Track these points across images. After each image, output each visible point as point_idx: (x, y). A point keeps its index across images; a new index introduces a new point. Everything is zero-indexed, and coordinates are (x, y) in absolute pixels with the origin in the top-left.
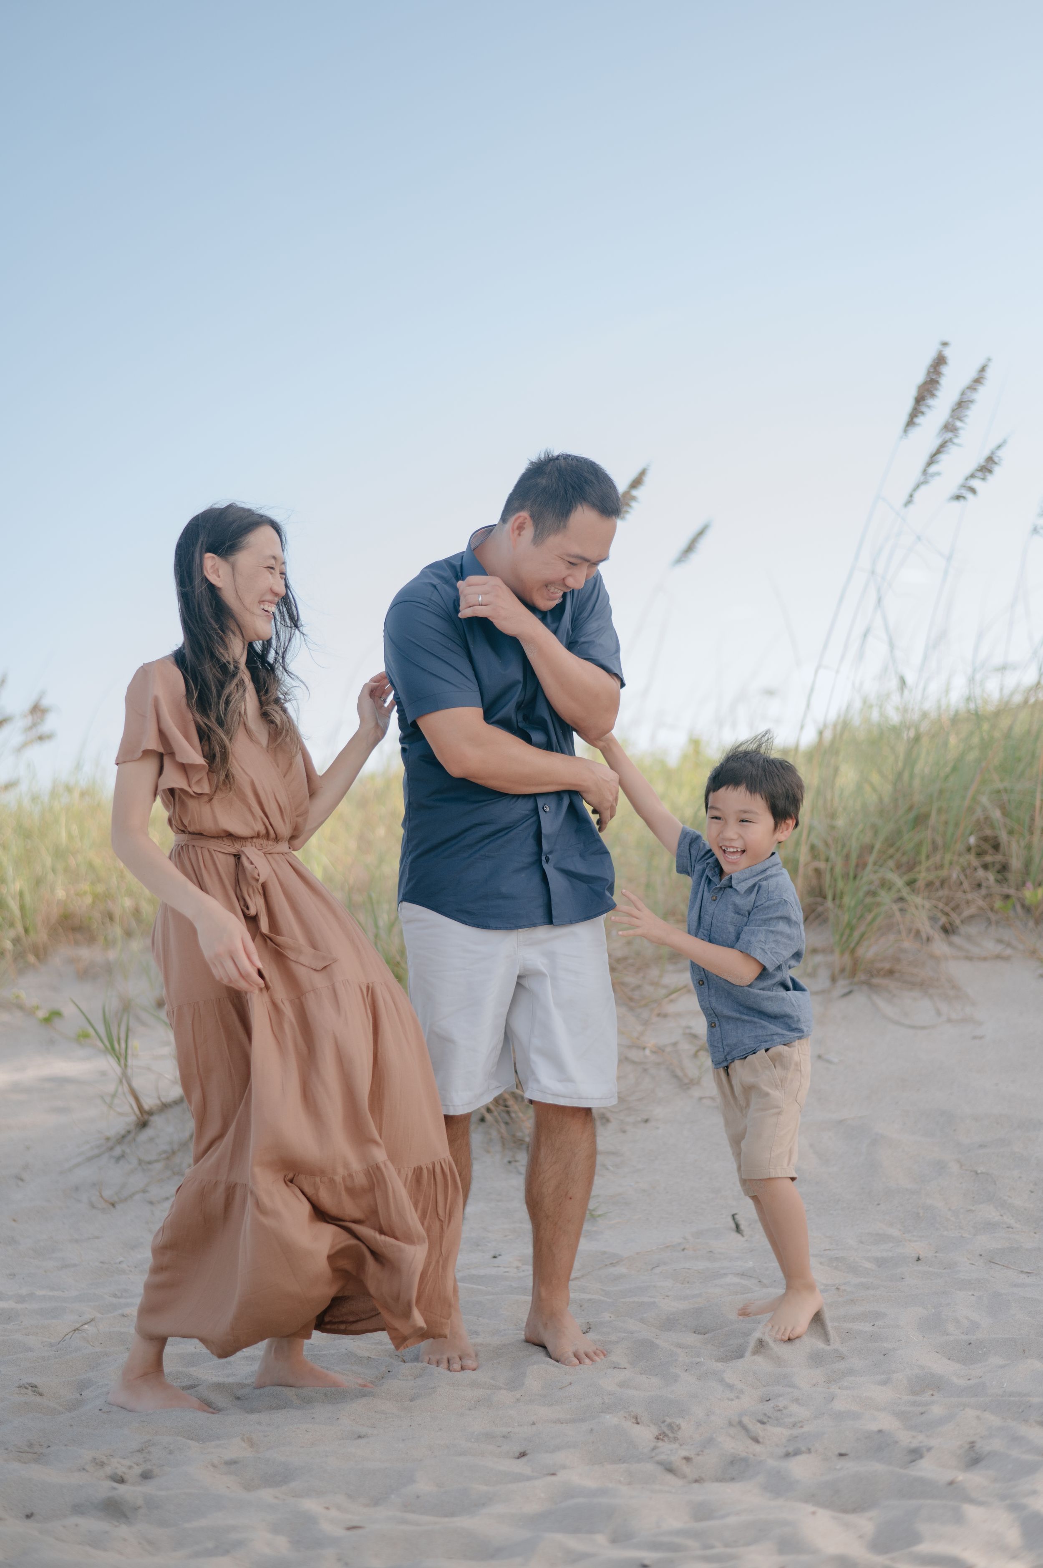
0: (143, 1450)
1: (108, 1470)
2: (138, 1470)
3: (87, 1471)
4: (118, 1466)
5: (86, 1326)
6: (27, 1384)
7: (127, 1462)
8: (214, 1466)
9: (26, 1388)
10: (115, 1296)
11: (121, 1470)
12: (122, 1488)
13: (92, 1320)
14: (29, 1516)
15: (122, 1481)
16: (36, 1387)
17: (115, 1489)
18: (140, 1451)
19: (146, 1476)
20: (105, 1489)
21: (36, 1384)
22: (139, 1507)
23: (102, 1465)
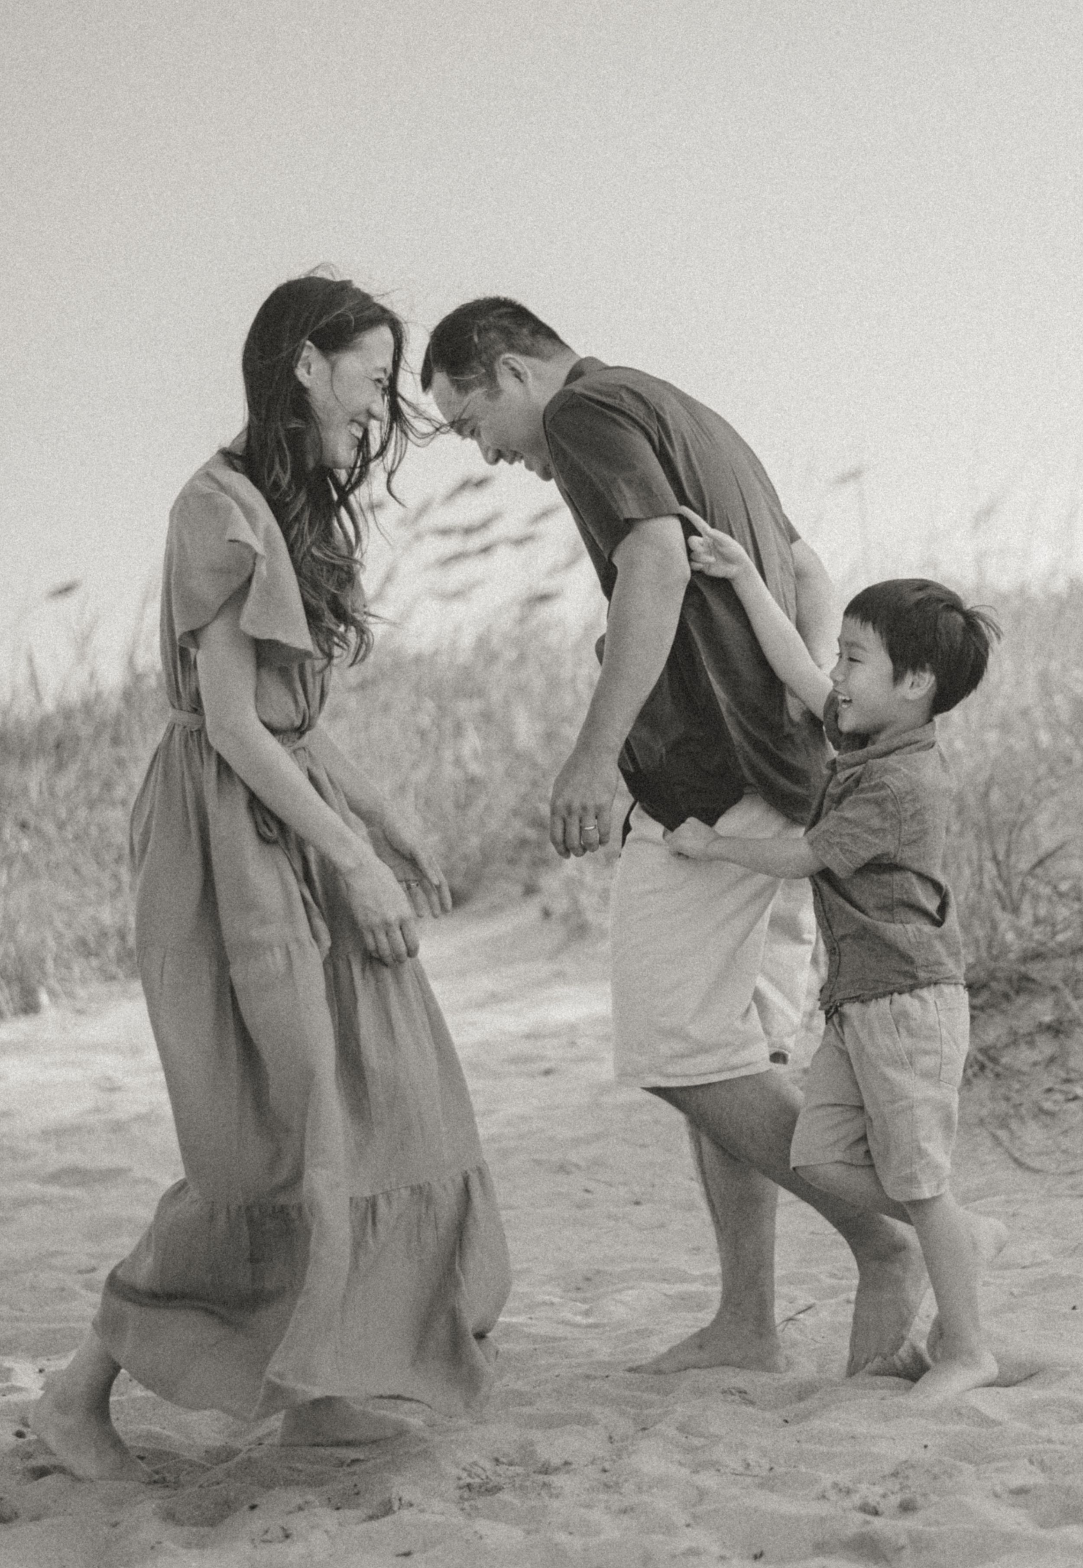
0: (898, 1473)
1: (856, 1499)
2: (895, 1500)
3: (828, 1499)
4: (871, 1493)
5: (801, 1316)
6: (734, 1388)
7: (879, 1490)
8: (996, 1496)
9: (732, 1394)
10: (833, 1276)
11: (872, 1501)
12: (878, 1523)
13: (810, 1308)
14: (757, 1557)
15: (876, 1513)
16: (745, 1393)
17: (867, 1523)
18: (895, 1474)
19: (907, 1508)
20: (856, 1522)
21: (746, 1389)
22: (903, 1547)
23: (848, 1492)
